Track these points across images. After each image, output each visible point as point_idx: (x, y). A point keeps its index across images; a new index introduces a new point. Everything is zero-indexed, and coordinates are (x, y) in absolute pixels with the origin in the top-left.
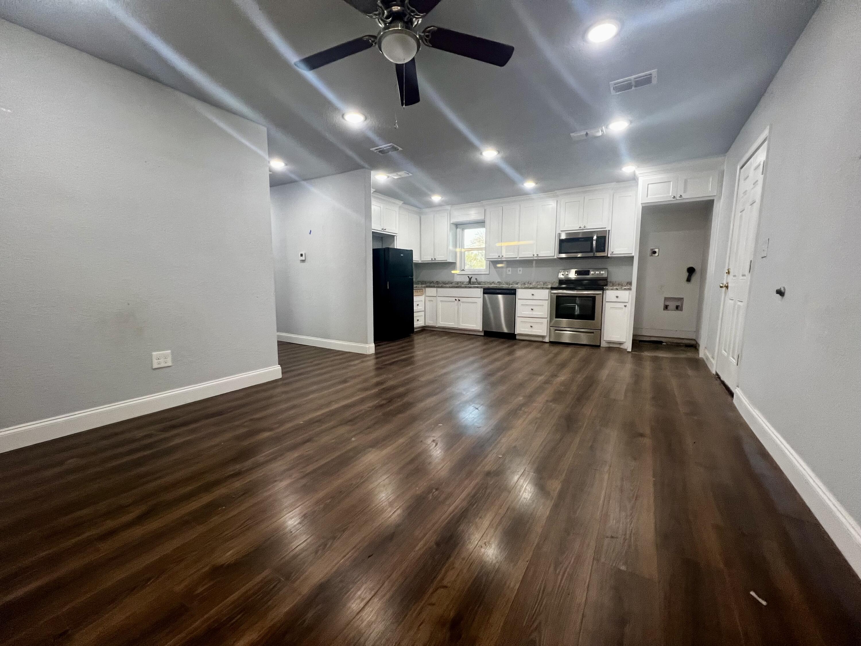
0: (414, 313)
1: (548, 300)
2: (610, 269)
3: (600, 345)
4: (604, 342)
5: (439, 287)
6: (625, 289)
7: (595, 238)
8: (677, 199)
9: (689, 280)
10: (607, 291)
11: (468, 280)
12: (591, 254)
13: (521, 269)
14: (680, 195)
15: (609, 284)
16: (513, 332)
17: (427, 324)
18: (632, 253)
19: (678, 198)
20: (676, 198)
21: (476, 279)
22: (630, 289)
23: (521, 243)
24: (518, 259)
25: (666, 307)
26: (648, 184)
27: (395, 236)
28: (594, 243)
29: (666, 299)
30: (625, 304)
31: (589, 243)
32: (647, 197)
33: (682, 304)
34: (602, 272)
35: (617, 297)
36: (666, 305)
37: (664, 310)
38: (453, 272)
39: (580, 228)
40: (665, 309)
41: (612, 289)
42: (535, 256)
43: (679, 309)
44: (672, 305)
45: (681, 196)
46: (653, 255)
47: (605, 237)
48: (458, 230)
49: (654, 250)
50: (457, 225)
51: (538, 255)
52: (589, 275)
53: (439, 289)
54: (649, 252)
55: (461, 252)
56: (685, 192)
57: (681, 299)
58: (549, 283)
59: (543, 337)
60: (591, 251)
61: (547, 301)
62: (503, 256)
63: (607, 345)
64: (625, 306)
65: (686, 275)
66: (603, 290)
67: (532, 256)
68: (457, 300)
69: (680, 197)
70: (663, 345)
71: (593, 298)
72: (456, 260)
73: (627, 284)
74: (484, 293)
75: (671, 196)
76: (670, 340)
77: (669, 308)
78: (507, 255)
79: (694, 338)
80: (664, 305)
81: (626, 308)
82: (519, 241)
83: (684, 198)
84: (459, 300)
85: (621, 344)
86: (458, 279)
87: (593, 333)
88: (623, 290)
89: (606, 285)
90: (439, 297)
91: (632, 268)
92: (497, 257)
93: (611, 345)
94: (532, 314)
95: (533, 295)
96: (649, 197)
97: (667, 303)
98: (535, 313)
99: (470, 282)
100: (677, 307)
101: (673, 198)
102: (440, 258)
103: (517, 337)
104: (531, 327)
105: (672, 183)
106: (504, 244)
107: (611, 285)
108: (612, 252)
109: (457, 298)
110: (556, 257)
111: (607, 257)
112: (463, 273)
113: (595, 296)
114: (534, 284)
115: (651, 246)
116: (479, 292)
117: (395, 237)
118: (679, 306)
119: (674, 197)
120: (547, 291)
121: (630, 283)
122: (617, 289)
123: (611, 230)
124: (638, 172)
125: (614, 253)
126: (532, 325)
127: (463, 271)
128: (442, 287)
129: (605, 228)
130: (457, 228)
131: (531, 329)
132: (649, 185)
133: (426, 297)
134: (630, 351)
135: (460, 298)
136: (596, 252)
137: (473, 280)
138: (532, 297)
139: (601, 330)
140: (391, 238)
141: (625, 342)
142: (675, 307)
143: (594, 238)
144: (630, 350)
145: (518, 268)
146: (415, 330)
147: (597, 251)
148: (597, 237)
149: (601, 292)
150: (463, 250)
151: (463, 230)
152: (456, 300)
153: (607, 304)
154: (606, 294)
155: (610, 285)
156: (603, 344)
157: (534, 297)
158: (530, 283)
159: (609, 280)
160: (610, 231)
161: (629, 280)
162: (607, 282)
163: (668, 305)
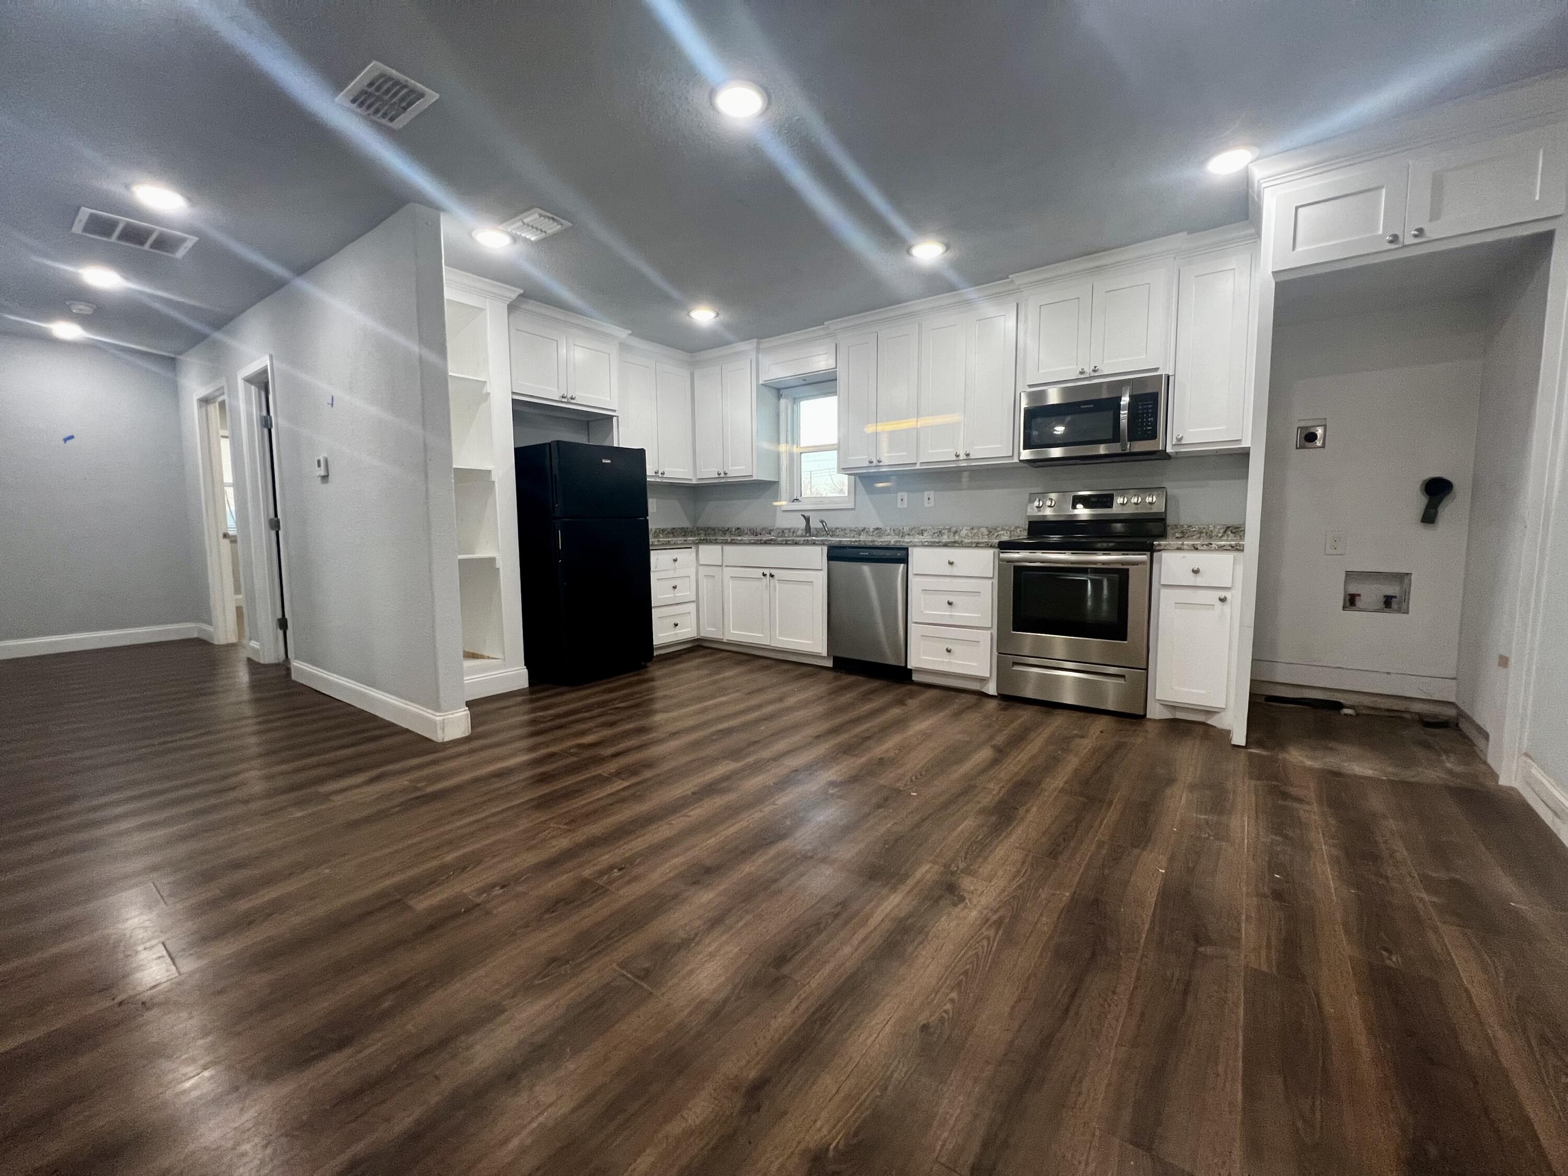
0: (653, 610)
1: (992, 578)
2: (1173, 489)
3: (1145, 715)
4: (1158, 705)
5: (726, 543)
6: (1221, 548)
7: (1125, 400)
8: (1405, 246)
9: (1429, 518)
10: (1165, 555)
11: (803, 524)
12: (1116, 448)
13: (931, 494)
14: (1417, 230)
15: (1170, 531)
16: (903, 665)
17: (704, 634)
18: (1240, 440)
19: (1409, 240)
20: (1401, 239)
21: (822, 522)
22: (1238, 549)
23: (927, 421)
24: (918, 467)
25: (1351, 601)
26: (1297, 208)
27: (613, 416)
28: (1124, 414)
29: (1349, 574)
30: (1222, 594)
31: (1110, 414)
32: (1294, 249)
33: (1406, 593)
34: (1149, 500)
35: (1196, 572)
36: (1352, 593)
37: (1344, 608)
38: (775, 504)
39: (1082, 373)
40: (1348, 604)
41: (1179, 549)
42: (961, 458)
43: (1395, 606)
44: (1371, 593)
45: (1421, 231)
46: (1308, 444)
47: (1155, 397)
48: (783, 402)
49: (1312, 430)
50: (778, 390)
51: (968, 455)
52: (1111, 506)
53: (728, 548)
54: (1294, 437)
55: (791, 455)
56: (1435, 215)
57: (1402, 578)
58: (1003, 530)
59: (983, 680)
60: (1116, 437)
61: (990, 581)
62: (879, 462)
63: (1167, 715)
64: (1223, 600)
65: (1420, 501)
66: (1151, 550)
67: (955, 458)
68: (768, 575)
69: (1416, 236)
70: (1346, 715)
71: (1120, 576)
72: (779, 478)
73: (1225, 532)
74: (830, 558)
75: (1383, 236)
76: (1367, 701)
77: (1359, 604)
78: (889, 457)
79: (1453, 700)
80: (1345, 592)
81: (1227, 608)
82: (918, 415)
83: (1435, 237)
84: (772, 576)
85: (1210, 712)
86: (783, 522)
87: (1123, 676)
88: (1215, 550)
89: (1163, 535)
90: (728, 568)
91: (1247, 483)
92: (867, 464)
93: (1180, 715)
94: (951, 615)
95: (951, 563)
96: (1299, 249)
97: (1353, 590)
98: (961, 614)
99: (808, 529)
100: (1388, 602)
101: (1391, 242)
102: (739, 470)
103: (915, 677)
104: (949, 651)
105: (1384, 190)
106: (884, 427)
107: (1177, 535)
108: (1180, 440)
109: (767, 572)
110: (1016, 460)
111: (1163, 456)
112: (796, 506)
113: (1127, 570)
114: (964, 532)
115: (1300, 417)
116: (817, 556)
117: (615, 419)
118: (1395, 597)
119: (1395, 239)
120: (990, 553)
121: (1237, 530)
122: (1197, 549)
123: (1174, 375)
124: (1258, 174)
125: (1183, 442)
126: (950, 648)
127: (796, 503)
128: (733, 543)
129: (1156, 369)
130: (779, 397)
131: (946, 658)
132: (1300, 210)
133: (701, 568)
134: (1243, 743)
135: (773, 572)
136: (1130, 440)
137: (815, 524)
138: (948, 570)
139: (1147, 669)
140: (604, 421)
141: (1224, 709)
142: (1383, 600)
143: (1122, 403)
144: (1239, 737)
145: (923, 491)
146: (655, 653)
147: (1133, 437)
148: (1130, 396)
149: (1144, 557)
150: (795, 450)
151: (796, 400)
152: (764, 575)
153: (1164, 592)
154: (1160, 562)
155: (1174, 534)
156: (1155, 712)
157: (955, 571)
158: (954, 529)
159: (1170, 521)
160: (1171, 379)
161: (1234, 522)
162: (1165, 526)
163: (1359, 595)
